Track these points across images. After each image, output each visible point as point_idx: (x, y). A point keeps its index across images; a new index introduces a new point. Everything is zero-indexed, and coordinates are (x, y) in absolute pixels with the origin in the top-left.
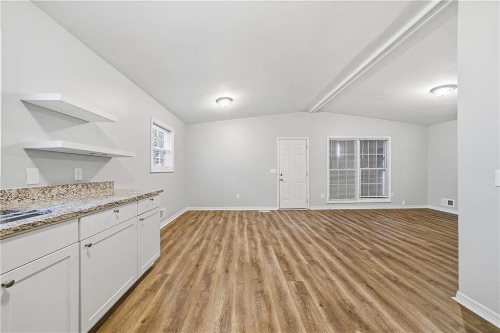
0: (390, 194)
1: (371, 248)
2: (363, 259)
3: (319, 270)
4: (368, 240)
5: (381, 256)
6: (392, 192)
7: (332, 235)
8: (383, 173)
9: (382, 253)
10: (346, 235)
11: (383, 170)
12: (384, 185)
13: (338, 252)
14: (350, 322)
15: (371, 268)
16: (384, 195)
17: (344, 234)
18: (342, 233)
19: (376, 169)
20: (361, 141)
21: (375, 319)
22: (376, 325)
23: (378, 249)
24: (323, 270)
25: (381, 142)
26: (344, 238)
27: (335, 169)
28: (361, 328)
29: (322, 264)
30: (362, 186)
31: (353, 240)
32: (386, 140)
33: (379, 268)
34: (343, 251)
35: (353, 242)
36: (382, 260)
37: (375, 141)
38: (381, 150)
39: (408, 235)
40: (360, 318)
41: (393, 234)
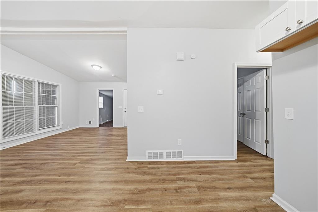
0: (61, 123)
1: (79, 161)
2: (82, 170)
3: (63, 202)
4: (71, 157)
5: (88, 162)
6: (62, 121)
7: (37, 169)
8: (55, 108)
9: (87, 160)
10: (52, 163)
11: (55, 107)
12: (56, 117)
13: (60, 177)
14: (118, 207)
15: (93, 172)
16: (56, 124)
17: (48, 163)
18: (46, 163)
19: (51, 105)
20: (39, 83)
21: (122, 193)
22: (125, 195)
23: (82, 159)
24: (67, 199)
25: (54, 86)
26: (52, 165)
27: (11, 106)
28: (124, 204)
29: (59, 197)
30: (40, 120)
31: (61, 163)
32: (58, 86)
33: (96, 169)
34: (65, 174)
35: (63, 164)
36: (92, 163)
37: (50, 85)
38: (54, 92)
39: (87, 144)
40: (119, 200)
41: (80, 147)
